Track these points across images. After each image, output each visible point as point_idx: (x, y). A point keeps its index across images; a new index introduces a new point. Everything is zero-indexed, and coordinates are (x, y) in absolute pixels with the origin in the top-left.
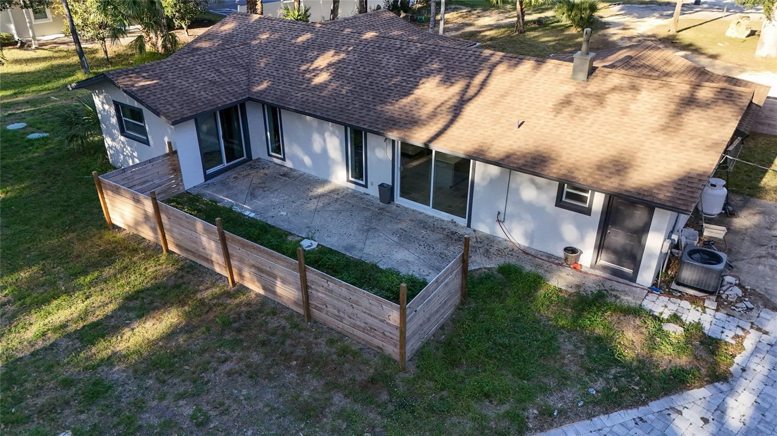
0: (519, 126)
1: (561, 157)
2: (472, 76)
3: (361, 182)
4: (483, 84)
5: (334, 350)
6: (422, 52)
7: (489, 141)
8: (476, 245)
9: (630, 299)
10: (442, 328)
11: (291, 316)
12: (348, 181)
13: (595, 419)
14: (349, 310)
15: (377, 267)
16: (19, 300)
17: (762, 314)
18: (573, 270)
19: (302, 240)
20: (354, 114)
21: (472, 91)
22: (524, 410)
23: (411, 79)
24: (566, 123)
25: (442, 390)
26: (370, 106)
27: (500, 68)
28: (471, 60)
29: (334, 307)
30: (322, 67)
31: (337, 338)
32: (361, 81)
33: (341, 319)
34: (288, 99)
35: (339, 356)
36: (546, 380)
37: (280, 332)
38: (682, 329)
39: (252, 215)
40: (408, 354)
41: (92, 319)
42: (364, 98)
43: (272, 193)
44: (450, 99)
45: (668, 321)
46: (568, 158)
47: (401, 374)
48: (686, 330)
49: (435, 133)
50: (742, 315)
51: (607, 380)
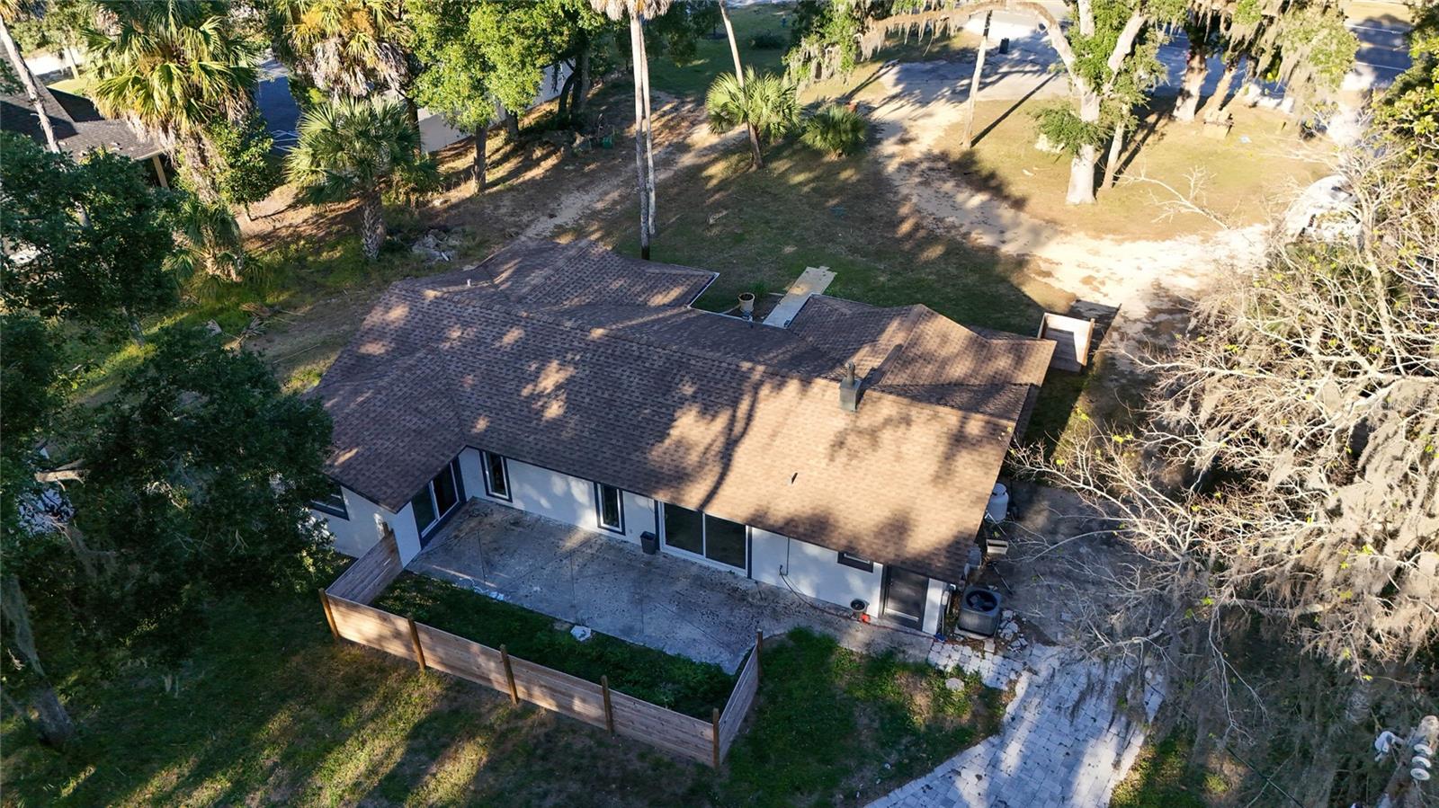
0: (793, 479)
1: (838, 522)
2: (734, 404)
3: (617, 529)
4: (749, 417)
5: (646, 765)
6: (667, 365)
7: (764, 503)
8: (762, 603)
9: (917, 652)
10: (745, 720)
11: (593, 732)
12: (599, 526)
13: (891, 794)
14: (659, 727)
15: (665, 654)
16: (289, 759)
17: (1035, 652)
18: (863, 624)
19: (571, 628)
20: (606, 469)
21: (738, 427)
22: (831, 797)
23: (664, 410)
24: (839, 474)
25: (758, 790)
26: (624, 454)
27: (765, 391)
28: (727, 378)
29: (642, 724)
30: (548, 391)
31: (646, 751)
32: (603, 414)
33: (650, 734)
34: (518, 447)
35: (654, 770)
36: (847, 762)
37: (587, 754)
38: (963, 684)
39: (501, 597)
40: (721, 760)
41: (385, 770)
42: (614, 442)
43: (512, 556)
44: (714, 441)
45: (952, 675)
46: (846, 524)
47: (719, 780)
48: (967, 684)
49: (706, 493)
50: (1016, 656)
51: (900, 752)
